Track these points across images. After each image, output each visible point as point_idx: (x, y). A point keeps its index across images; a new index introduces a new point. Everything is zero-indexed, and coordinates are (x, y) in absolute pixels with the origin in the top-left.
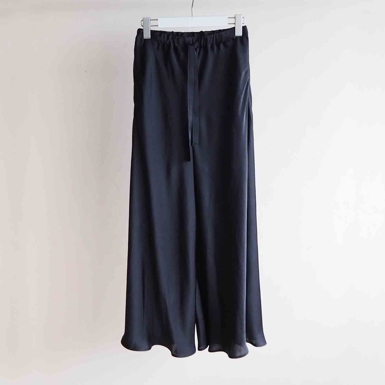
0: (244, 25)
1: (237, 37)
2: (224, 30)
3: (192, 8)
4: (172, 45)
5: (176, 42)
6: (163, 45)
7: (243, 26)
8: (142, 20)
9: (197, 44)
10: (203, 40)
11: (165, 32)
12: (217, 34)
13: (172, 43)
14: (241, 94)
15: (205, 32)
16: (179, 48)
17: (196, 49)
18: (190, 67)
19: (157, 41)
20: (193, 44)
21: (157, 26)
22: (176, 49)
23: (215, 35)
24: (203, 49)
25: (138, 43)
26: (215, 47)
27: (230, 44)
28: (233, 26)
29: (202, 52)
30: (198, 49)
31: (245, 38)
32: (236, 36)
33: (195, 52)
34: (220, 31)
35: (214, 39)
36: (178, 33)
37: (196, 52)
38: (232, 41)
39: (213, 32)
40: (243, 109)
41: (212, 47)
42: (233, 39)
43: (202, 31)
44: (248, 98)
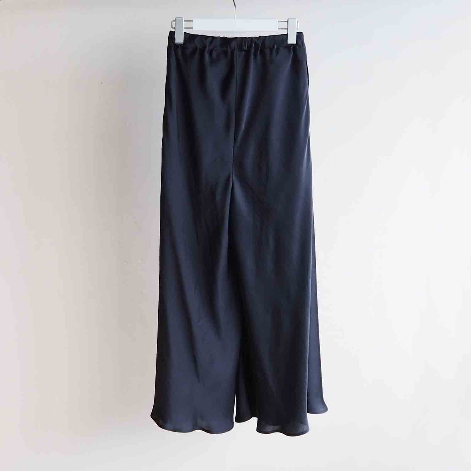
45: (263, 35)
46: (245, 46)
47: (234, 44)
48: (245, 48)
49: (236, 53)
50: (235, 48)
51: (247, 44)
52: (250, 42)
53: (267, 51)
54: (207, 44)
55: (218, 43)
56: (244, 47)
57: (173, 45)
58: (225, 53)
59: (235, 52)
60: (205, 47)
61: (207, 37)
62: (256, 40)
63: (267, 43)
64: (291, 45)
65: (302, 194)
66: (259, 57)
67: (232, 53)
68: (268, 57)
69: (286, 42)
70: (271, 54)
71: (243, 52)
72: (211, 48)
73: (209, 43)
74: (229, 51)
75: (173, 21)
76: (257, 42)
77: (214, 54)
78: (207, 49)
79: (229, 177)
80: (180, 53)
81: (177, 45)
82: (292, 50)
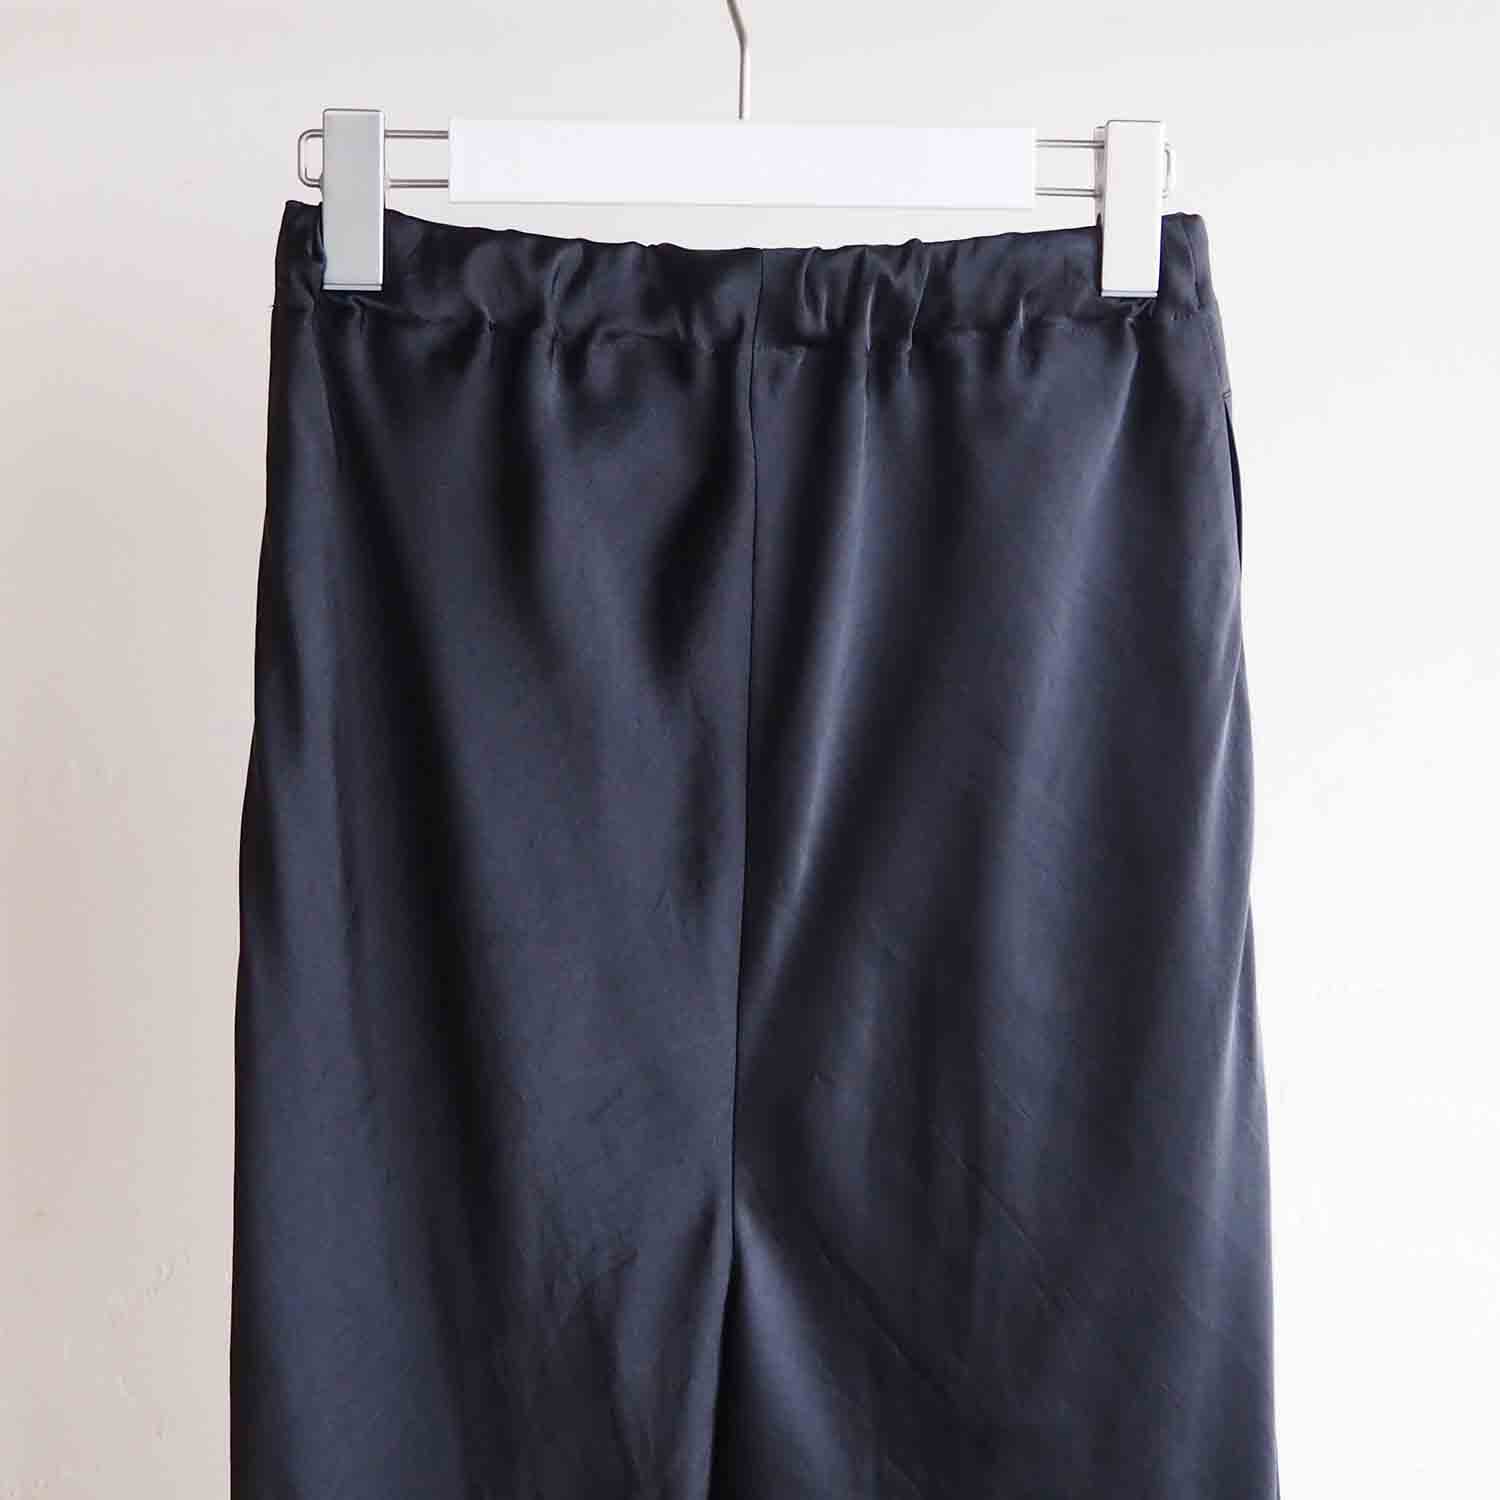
45: (933, 232)
46: (814, 301)
47: (735, 296)
48: (811, 322)
49: (754, 355)
50: (740, 322)
51: (824, 297)
52: (844, 286)
53: (967, 345)
54: (552, 294)
55: (627, 282)
56: (807, 314)
57: (310, 303)
58: (678, 359)
59: (745, 352)
60: (532, 317)
61: (547, 246)
62: (887, 268)
63: (964, 282)
64: (1126, 303)
65: (1208, 1312)
66: (907, 386)
67: (726, 352)
68: (970, 386)
69: (1092, 285)
70: (992, 357)
71: (800, 355)
72: (577, 318)
73: (560, 287)
74: (704, 343)
75: (314, 134)
76: (897, 282)
77: (601, 365)
78: (550, 325)
79: (709, 1219)
80: (357, 351)
81: (340, 305)
82: (1130, 336)
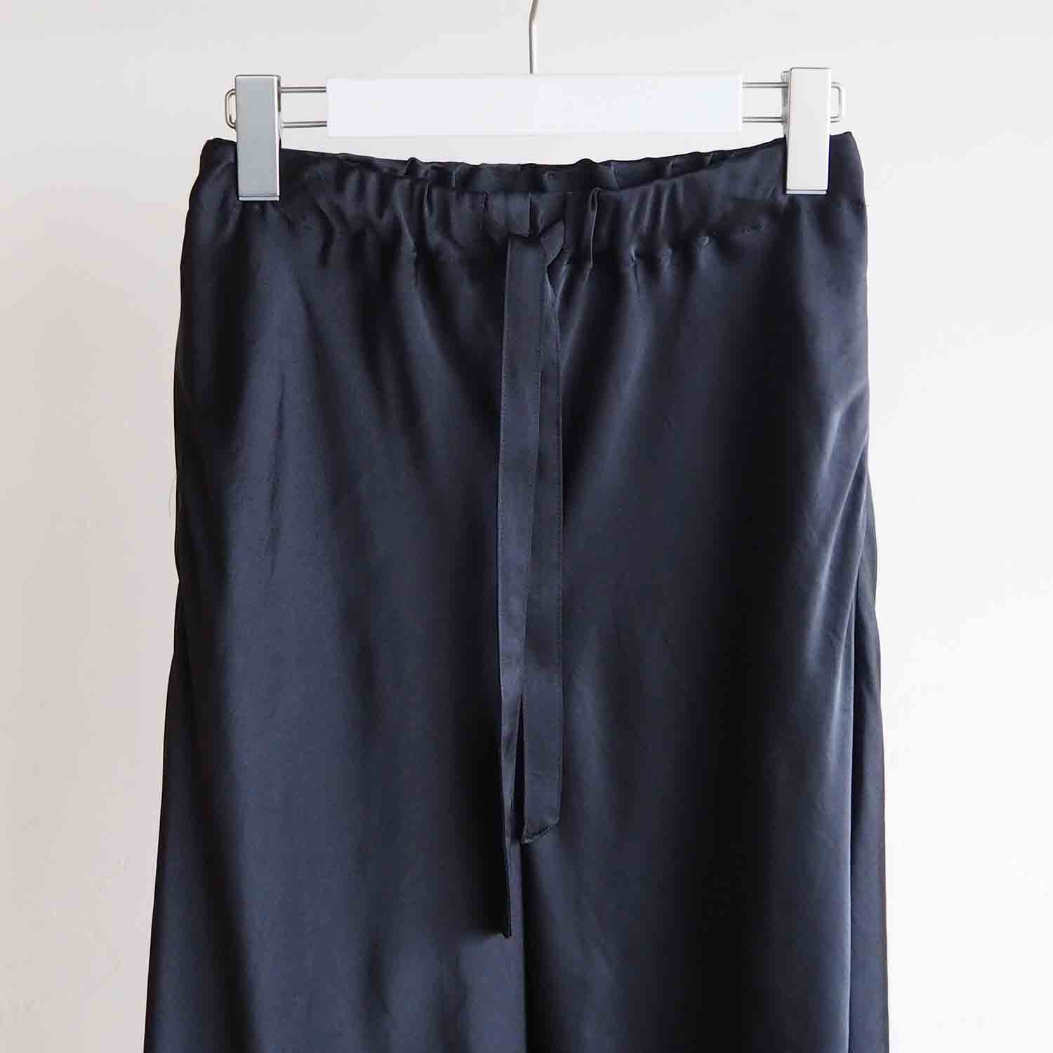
0: (839, 131)
1: (794, 199)
2: (721, 157)
3: (534, 27)
4: (409, 242)
5: (431, 219)
6: (357, 239)
7: (832, 138)
8: (232, 93)
9: (557, 241)
10: (593, 215)
11: (366, 164)
12: (679, 182)
13: (406, 230)
14: (824, 539)
15: (608, 163)
16: (452, 255)
17: (552, 270)
18: (514, 373)
19: (321, 214)
20: (534, 238)
21: (323, 124)
22: (429, 262)
23: (666, 184)
24: (590, 265)
25: (207, 225)
26: (666, 257)
27: (754, 236)
28: (775, 132)
29: (584, 286)
30: (564, 268)
31: (845, 210)
32: (788, 192)
33: (548, 279)
34: (695, 161)
35: (663, 209)
36: (442, 172)
37: (553, 287)
38: (764, 221)
39: (654, 169)
40: (832, 626)
41: (649, 260)
42: (772, 211)
43: (586, 163)
44: (861, 561)
